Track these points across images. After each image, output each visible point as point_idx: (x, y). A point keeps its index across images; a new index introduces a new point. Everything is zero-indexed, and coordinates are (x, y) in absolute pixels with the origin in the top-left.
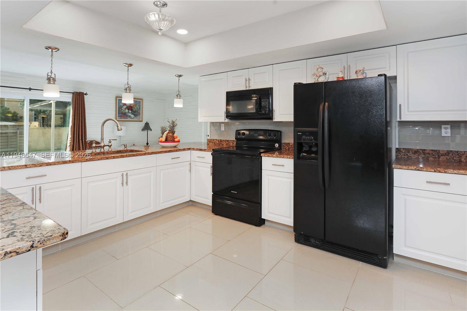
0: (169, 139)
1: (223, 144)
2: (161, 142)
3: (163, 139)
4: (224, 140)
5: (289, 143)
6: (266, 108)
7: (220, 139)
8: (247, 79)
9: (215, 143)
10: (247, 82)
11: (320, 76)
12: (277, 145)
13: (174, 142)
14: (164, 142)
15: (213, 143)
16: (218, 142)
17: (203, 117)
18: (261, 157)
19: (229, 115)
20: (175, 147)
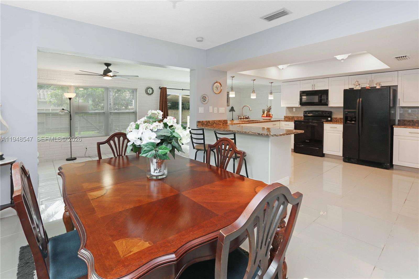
0: (268, 115)
1: (295, 119)
2: (264, 117)
3: (265, 115)
4: (295, 117)
5: (336, 118)
6: (325, 100)
7: (292, 116)
8: (313, 85)
9: (289, 118)
10: (313, 86)
11: (357, 86)
12: (329, 119)
13: (270, 117)
14: (266, 117)
15: (288, 118)
16: (291, 118)
17: (284, 104)
18: (323, 124)
19: (302, 104)
20: (270, 120)
